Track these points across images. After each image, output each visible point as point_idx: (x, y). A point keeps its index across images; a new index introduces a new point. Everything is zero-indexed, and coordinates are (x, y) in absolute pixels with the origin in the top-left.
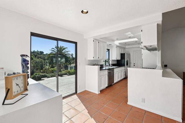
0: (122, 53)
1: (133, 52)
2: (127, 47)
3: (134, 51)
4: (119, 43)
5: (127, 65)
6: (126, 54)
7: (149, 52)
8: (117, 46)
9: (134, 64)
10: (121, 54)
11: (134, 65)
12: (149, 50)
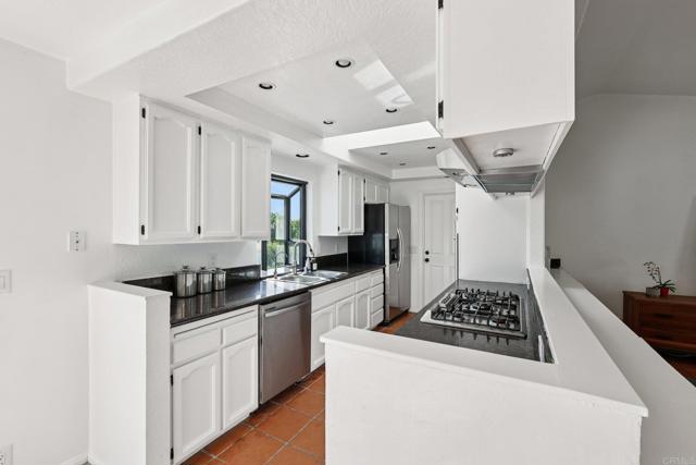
0: (370, 201)
1: (424, 200)
2: (396, 174)
3: (425, 195)
4: (352, 152)
5: (394, 259)
6: (387, 206)
7: (488, 197)
8: (340, 166)
9: (427, 253)
10: (366, 206)
11: (427, 260)
12: (489, 191)
